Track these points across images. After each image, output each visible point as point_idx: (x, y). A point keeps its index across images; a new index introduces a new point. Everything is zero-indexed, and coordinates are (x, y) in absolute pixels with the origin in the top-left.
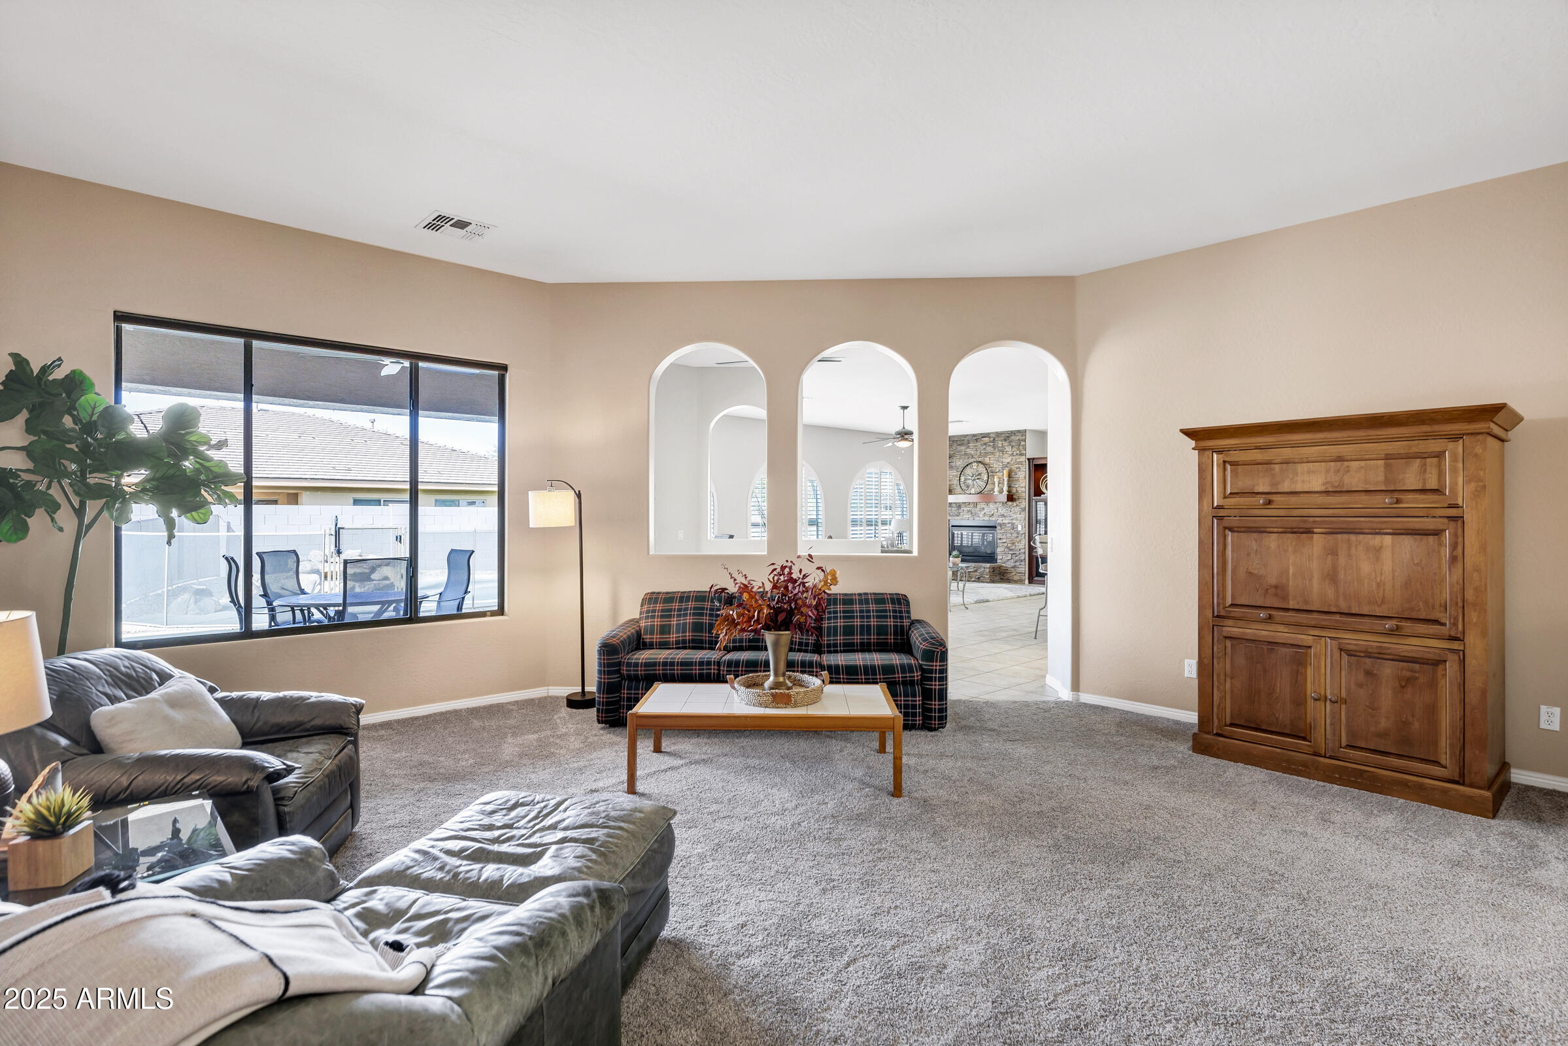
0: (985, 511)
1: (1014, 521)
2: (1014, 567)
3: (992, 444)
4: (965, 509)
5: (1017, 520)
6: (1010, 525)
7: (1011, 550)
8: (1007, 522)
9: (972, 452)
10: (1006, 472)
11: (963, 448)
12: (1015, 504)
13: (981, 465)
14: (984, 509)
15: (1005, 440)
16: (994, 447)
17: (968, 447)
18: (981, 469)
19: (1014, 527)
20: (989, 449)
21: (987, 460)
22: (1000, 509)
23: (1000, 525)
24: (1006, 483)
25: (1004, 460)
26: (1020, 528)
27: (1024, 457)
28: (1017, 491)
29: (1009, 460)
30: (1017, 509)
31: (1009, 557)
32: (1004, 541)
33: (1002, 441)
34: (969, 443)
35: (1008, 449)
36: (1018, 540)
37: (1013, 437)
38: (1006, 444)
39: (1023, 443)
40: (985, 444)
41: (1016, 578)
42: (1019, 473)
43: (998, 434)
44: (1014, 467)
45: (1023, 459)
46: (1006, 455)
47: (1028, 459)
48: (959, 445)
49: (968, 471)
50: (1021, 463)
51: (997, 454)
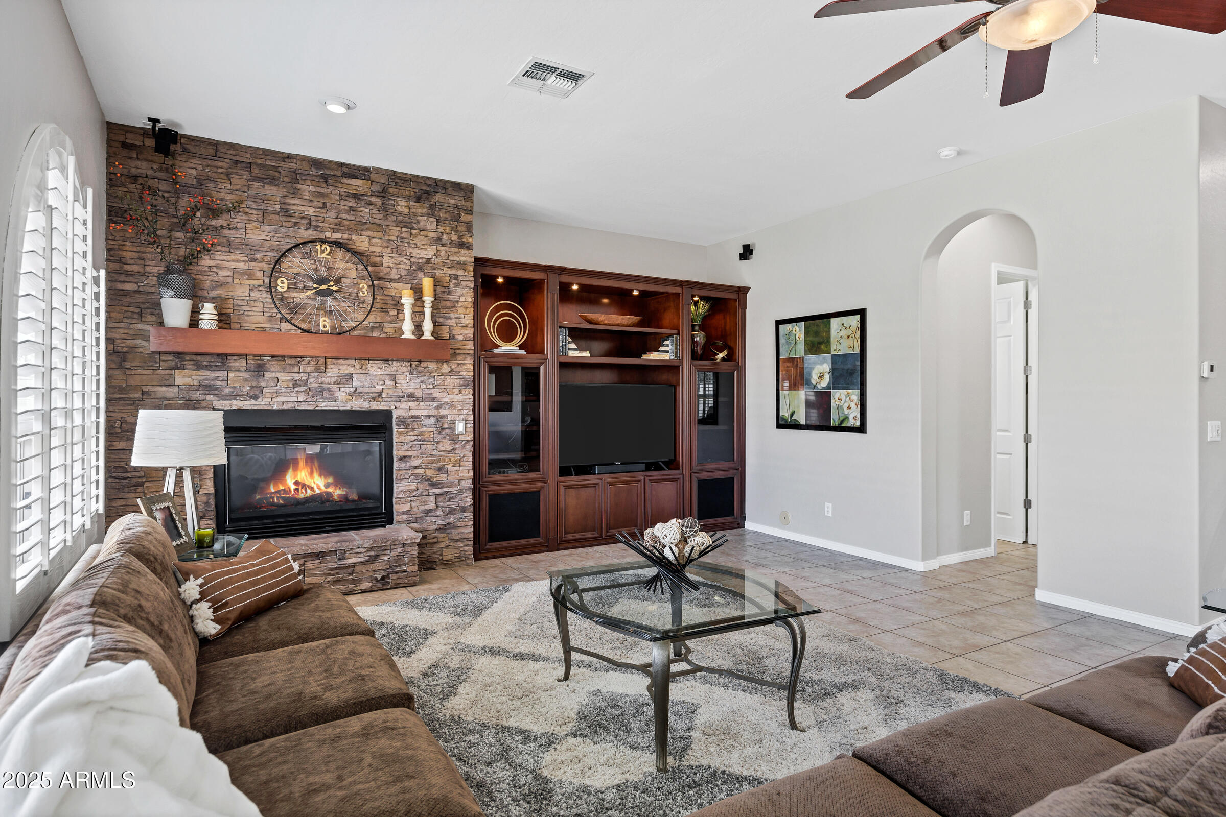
0: (355, 383)
1: (443, 412)
2: (444, 528)
3: (378, 201)
4: (282, 376)
5: (452, 407)
6: (432, 421)
7: (433, 485)
8: (425, 412)
9: (309, 212)
10: (427, 284)
11: (274, 192)
12: (445, 368)
13: (340, 253)
14: (350, 377)
15: (418, 199)
16: (385, 210)
17: (296, 193)
18: (343, 264)
19: (442, 425)
20: (365, 212)
21: (361, 242)
22: (401, 381)
23: (403, 421)
24: (428, 311)
25: (416, 252)
26: (460, 427)
27: (466, 252)
28: (452, 337)
29: (429, 253)
30: (453, 380)
31: (431, 503)
32: (415, 463)
33: (408, 198)
34: (296, 181)
35: (429, 224)
36: (453, 457)
37: (439, 197)
38: (419, 209)
39: (464, 217)
40: (356, 196)
41: (448, 555)
42: (459, 291)
43: (398, 179)
44: (444, 273)
45: (466, 257)
46: (421, 240)
47: (477, 260)
48: (261, 180)
49: (295, 264)
50: (462, 266)
51: (395, 231)
